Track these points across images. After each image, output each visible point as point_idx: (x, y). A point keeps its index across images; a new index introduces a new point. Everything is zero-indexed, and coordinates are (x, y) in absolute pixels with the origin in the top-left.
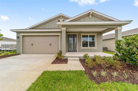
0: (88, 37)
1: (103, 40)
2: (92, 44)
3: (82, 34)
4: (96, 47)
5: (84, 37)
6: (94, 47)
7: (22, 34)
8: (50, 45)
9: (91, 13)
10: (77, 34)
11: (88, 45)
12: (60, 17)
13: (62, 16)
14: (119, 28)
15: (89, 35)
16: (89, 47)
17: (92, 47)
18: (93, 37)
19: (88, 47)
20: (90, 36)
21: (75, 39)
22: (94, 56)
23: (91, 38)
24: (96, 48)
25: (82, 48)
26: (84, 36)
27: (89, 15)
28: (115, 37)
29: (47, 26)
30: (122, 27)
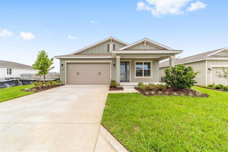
0: (142, 64)
1: (160, 68)
2: (148, 73)
3: (136, 62)
4: (152, 76)
5: (139, 64)
6: (150, 76)
7: (66, 62)
8: (99, 74)
9: (146, 41)
10: (130, 61)
11: (142, 74)
12: (110, 41)
13: (113, 40)
14: (172, 57)
15: (143, 62)
16: (144, 76)
17: (148, 76)
18: (149, 64)
19: (142, 76)
20: (145, 63)
21: (128, 66)
22: (148, 84)
23: (147, 66)
24: (152, 78)
25: (136, 77)
26: (137, 64)
27: (143, 43)
28: (169, 66)
29: (94, 51)
30: (175, 55)
